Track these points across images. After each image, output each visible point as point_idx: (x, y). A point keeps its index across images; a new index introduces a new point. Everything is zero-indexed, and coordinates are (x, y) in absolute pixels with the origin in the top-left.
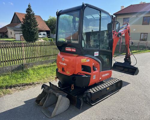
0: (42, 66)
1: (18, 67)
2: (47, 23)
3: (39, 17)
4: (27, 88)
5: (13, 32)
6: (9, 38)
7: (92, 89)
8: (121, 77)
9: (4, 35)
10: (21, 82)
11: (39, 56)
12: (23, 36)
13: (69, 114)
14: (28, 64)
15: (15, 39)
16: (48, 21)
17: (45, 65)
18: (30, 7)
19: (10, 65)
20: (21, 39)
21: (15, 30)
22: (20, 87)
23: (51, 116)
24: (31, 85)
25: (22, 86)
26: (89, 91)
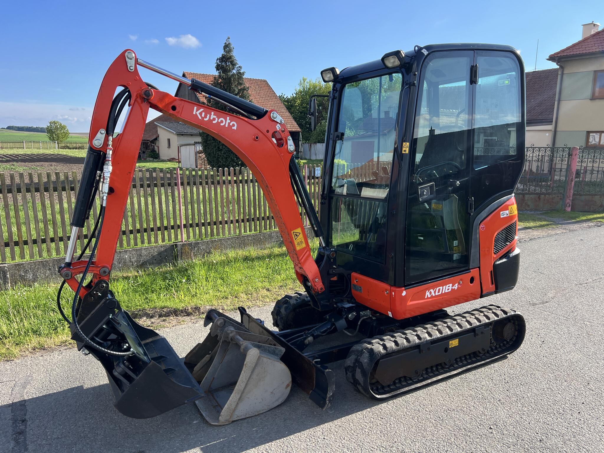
0: (241, 253)
1: (160, 254)
2: (289, 105)
3: (264, 84)
4: (174, 322)
5: (175, 140)
6: (163, 161)
7: (383, 340)
8: (534, 304)
9: (148, 152)
10: (159, 304)
11: (234, 217)
12: (205, 151)
13: (285, 420)
14: (193, 246)
15: (179, 162)
16: (294, 99)
17: (253, 251)
18: (230, 51)
19: (136, 244)
20: (199, 162)
21: (180, 134)
22: (153, 320)
23: (217, 419)
24: (188, 314)
25: (160, 316)
26: (369, 346)
